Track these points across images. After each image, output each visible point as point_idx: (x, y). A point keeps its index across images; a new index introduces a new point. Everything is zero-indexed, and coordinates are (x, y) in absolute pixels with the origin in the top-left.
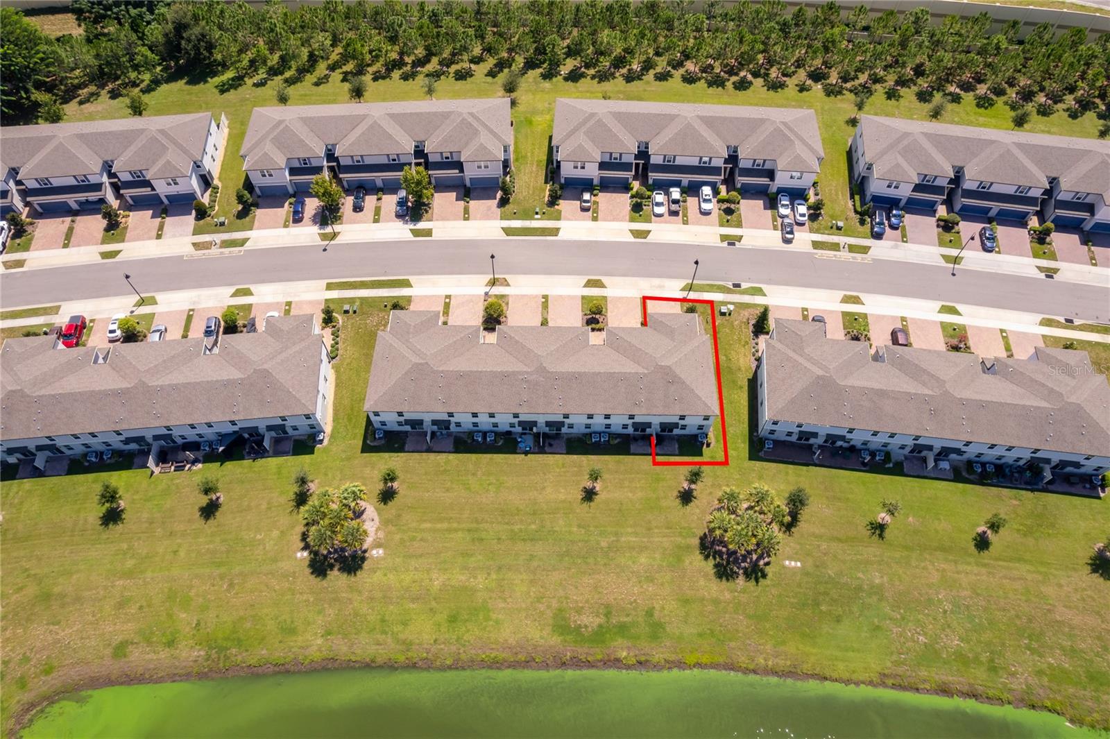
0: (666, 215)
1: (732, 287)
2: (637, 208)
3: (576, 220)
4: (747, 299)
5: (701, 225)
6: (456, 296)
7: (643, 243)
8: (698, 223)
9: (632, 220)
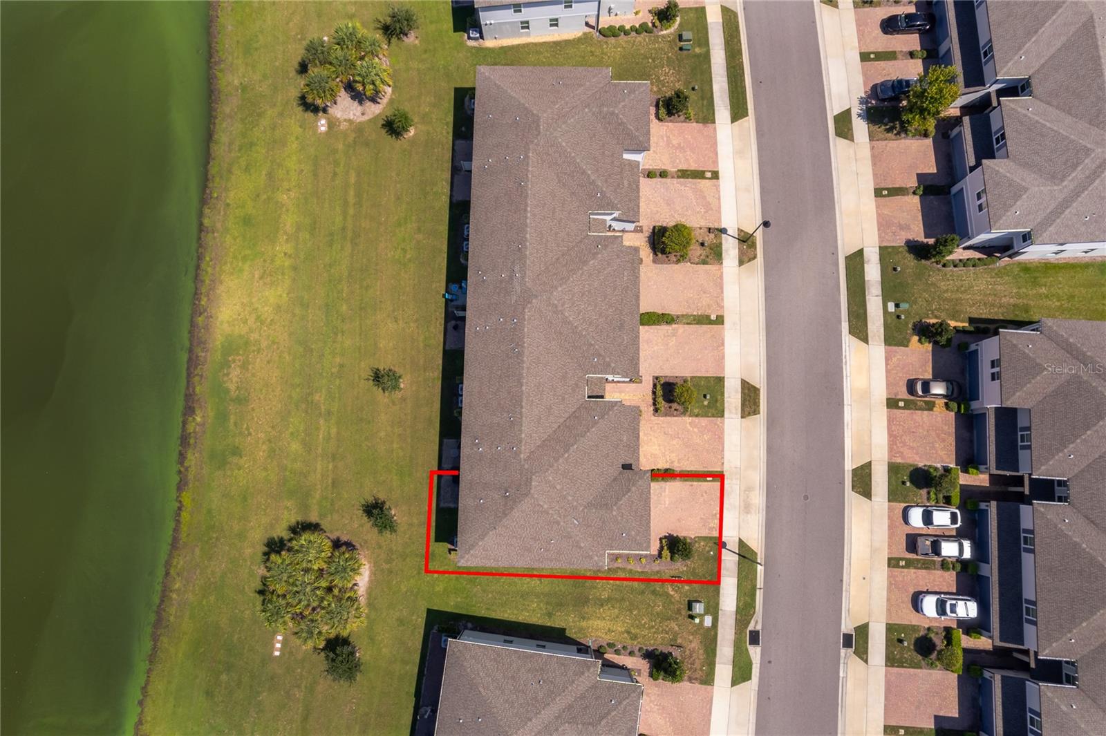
0: (908, 530)
1: (751, 627)
2: (923, 478)
3: (888, 371)
4: (725, 651)
5: (889, 590)
6: (717, 187)
7: (842, 483)
8: (892, 585)
9: (893, 469)
